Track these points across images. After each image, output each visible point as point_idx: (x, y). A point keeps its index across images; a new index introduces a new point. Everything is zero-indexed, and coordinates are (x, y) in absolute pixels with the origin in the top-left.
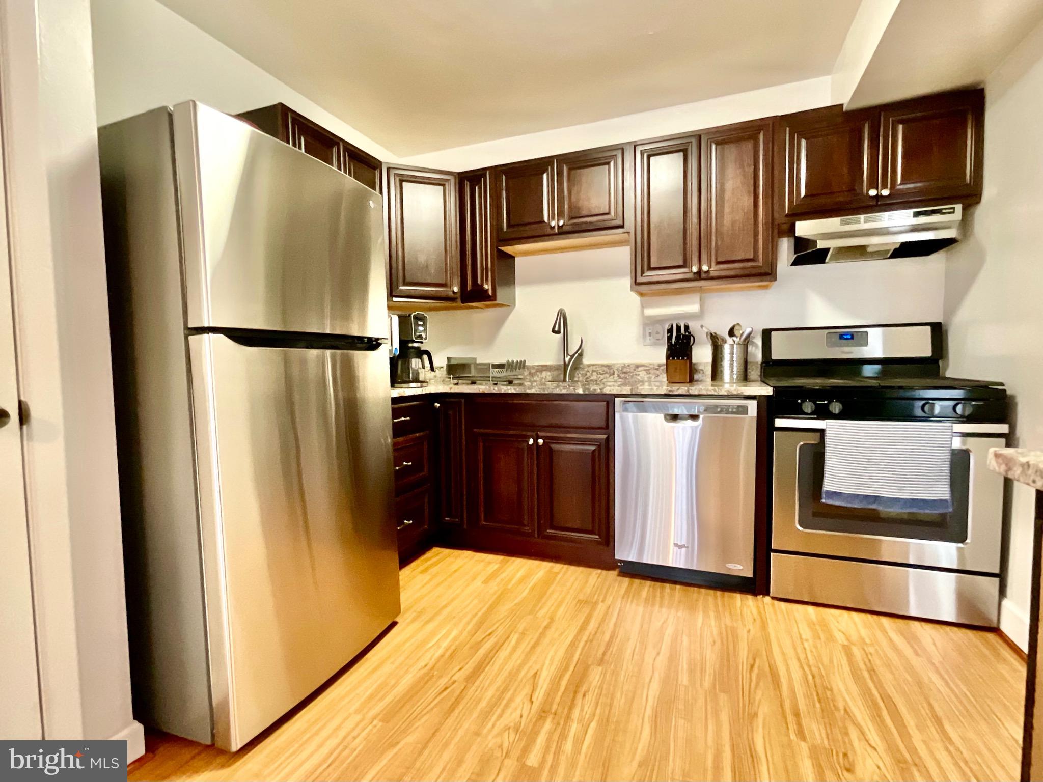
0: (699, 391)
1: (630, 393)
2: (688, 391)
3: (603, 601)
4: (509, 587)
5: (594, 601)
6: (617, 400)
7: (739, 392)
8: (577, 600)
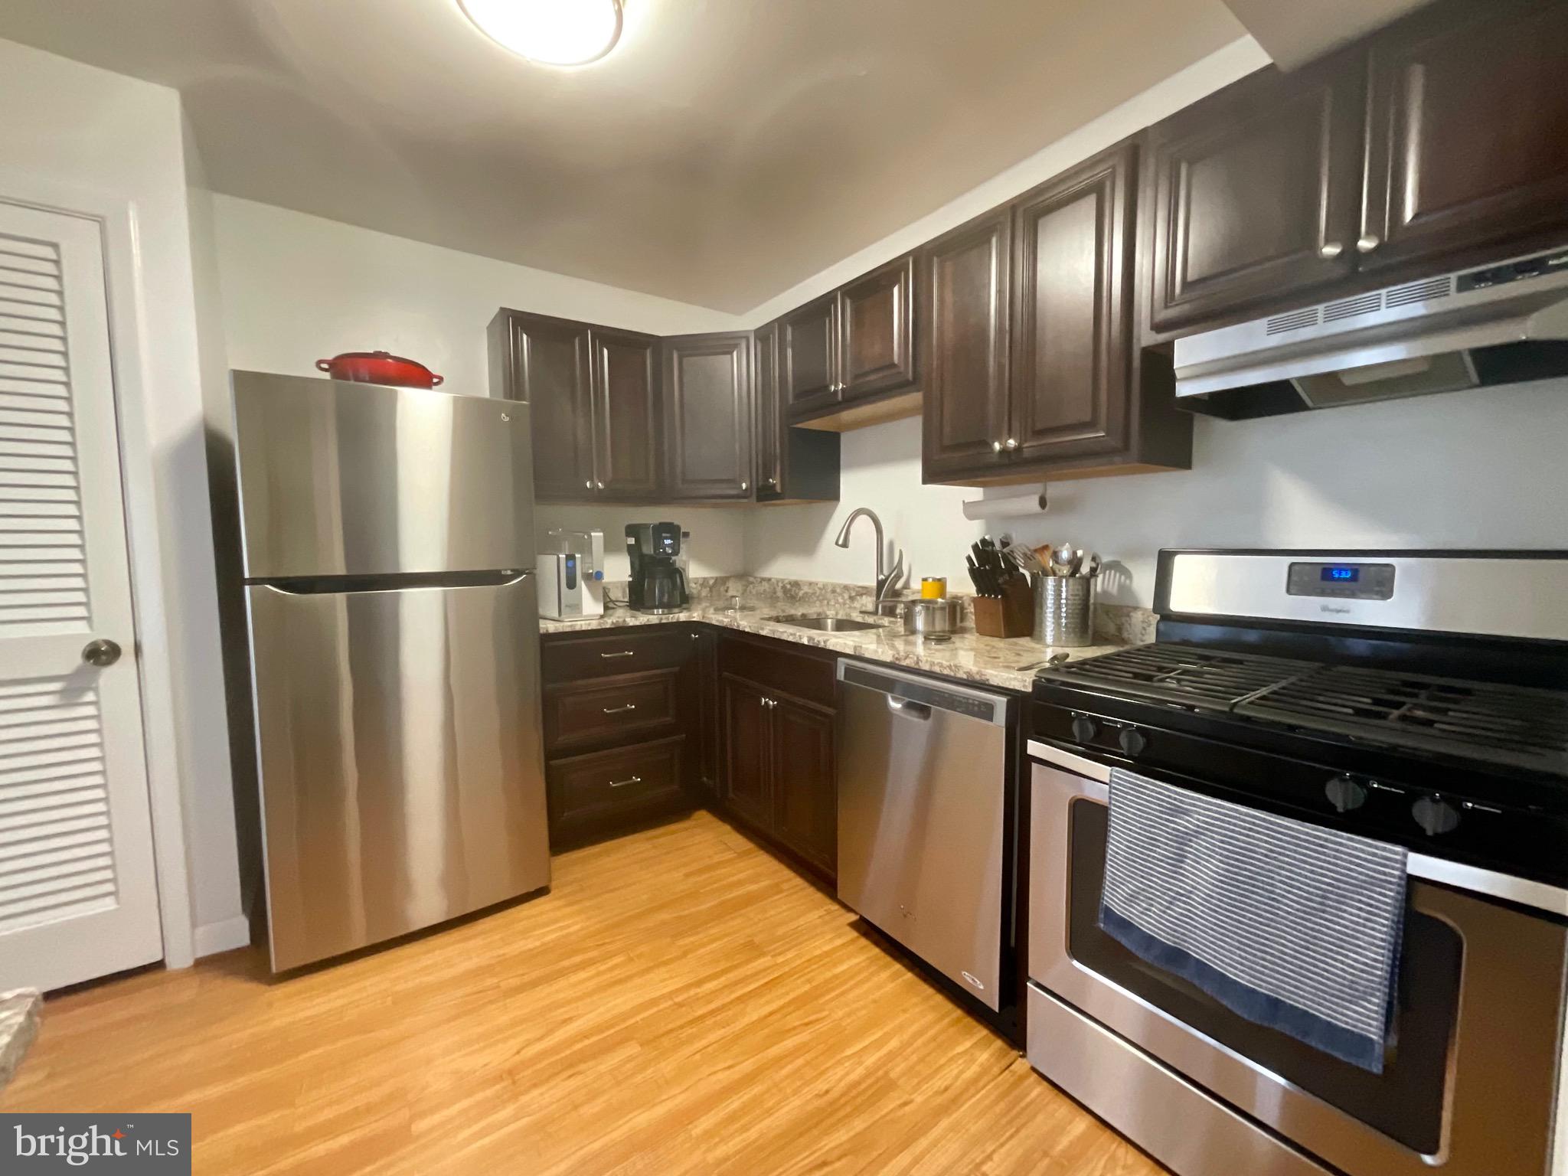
0: (931, 665)
1: (852, 653)
2: (917, 663)
3: (773, 956)
4: (702, 891)
5: (765, 950)
6: (840, 660)
7: (983, 678)
8: (750, 939)
